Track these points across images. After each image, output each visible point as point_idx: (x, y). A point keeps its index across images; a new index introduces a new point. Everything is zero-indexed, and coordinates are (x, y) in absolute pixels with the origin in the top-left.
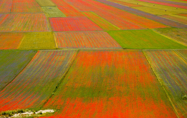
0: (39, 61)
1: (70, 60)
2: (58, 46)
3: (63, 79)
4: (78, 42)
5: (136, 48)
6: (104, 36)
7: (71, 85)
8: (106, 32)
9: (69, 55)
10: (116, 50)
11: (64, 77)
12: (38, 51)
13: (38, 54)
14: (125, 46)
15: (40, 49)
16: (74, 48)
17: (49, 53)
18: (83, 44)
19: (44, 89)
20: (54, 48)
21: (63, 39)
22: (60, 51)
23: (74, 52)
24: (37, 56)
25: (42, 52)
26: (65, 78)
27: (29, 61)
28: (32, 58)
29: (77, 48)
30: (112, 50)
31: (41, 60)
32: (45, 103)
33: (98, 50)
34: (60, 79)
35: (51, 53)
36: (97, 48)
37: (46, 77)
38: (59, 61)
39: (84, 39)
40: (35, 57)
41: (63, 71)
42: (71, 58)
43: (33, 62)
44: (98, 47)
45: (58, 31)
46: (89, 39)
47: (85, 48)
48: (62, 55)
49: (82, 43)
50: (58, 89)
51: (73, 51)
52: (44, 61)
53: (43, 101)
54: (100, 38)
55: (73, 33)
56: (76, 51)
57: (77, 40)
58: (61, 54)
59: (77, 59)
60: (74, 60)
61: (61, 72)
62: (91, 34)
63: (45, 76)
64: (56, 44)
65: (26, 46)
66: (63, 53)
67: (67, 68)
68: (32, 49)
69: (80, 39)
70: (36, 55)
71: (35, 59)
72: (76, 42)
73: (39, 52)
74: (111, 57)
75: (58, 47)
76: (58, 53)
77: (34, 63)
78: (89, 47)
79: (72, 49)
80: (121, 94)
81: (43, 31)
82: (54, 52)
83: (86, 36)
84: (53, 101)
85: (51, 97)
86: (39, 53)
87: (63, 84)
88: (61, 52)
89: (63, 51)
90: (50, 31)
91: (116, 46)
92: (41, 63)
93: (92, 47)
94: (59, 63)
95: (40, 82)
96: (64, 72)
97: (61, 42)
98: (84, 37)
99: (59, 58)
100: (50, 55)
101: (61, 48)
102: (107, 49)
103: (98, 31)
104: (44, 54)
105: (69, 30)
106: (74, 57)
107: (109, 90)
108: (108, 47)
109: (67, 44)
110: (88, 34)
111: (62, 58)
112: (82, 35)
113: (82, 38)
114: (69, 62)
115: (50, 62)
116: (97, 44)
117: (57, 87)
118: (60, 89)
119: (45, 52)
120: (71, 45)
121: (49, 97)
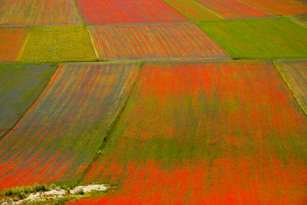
0: (64, 85)
1: (126, 83)
2: (99, 55)
3: (115, 123)
4: (140, 46)
5: (260, 56)
6: (191, 34)
7: (134, 134)
8: (195, 24)
9: (123, 72)
10: (220, 62)
11: (118, 117)
12: (59, 65)
13: (59, 72)
14: (237, 54)
15: (63, 62)
16: (132, 57)
17: (82, 69)
18: (151, 50)
19: (80, 143)
20: (92, 60)
21: (108, 41)
22: (105, 66)
23: (132, 68)
24: (59, 76)
25: (69, 66)
26: (121, 120)
27: (45, 87)
28: (49, 80)
29: (138, 58)
30: (209, 62)
31: (68, 84)
32: (86, 171)
33: (182, 62)
34: (111, 123)
35: (86, 69)
36: (179, 59)
37: (81, 118)
38: (104, 86)
39: (151, 40)
40: (55, 79)
41: (115, 106)
42: (128, 80)
43: (51, 88)
44: (182, 55)
45: (97, 23)
46: (161, 38)
47: (154, 59)
48: (110, 73)
49: (147, 49)
50: (108, 143)
51: (130, 65)
52: (74, 86)
53: (81, 168)
54: (184, 37)
55: (128, 27)
56: (136, 64)
57: (137, 42)
58: (107, 71)
59: (141, 82)
60: (135, 84)
61: (111, 108)
62: (164, 29)
63: (78, 116)
64: (94, 51)
65: (34, 56)
66: (110, 69)
67: (121, 99)
68: (47, 62)
69: (142, 39)
70: (57, 75)
71: (56, 81)
72: (134, 46)
73: (61, 67)
74: (209, 75)
75: (100, 57)
76: (101, 70)
77: (54, 90)
78: (163, 56)
79: (128, 61)
80: (237, 152)
81: (66, 23)
82: (93, 66)
83: (153, 33)
84: (101, 167)
85: (96, 158)
86: (63, 70)
87: (116, 133)
88: (108, 68)
89: (111, 65)
90: (80, 24)
91: (219, 53)
92: (68, 91)
93: (169, 56)
94: (106, 90)
95: (71, 128)
96: (117, 108)
97: (104, 45)
98: (150, 35)
99: (103, 80)
100: (84, 74)
101: (105, 59)
102: (201, 59)
103: (179, 23)
104: (72, 71)
105: (118, 22)
106: (135, 77)
107: (212, 144)
108: (202, 57)
109: (118, 50)
110: (158, 28)
111: (110, 79)
112: (146, 30)
113: (147, 38)
114: (124, 87)
115: (86, 88)
116: (178, 50)
117: (107, 139)
118: (112, 143)
119: (74, 67)
120: (126, 53)
121: (92, 160)
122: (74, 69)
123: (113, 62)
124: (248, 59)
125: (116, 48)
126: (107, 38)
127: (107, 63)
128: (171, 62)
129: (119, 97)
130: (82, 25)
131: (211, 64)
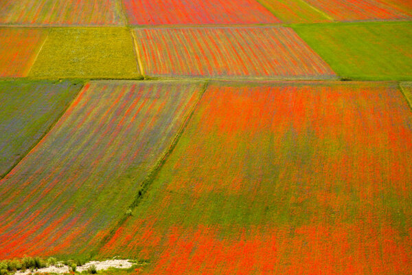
0: (89, 113)
1: (180, 112)
2: (145, 70)
3: (158, 170)
4: (206, 58)
5: (382, 77)
6: (283, 42)
7: (183, 186)
8: (290, 28)
9: (177, 96)
10: (321, 84)
11: (163, 162)
12: (85, 85)
13: (84, 93)
14: (348, 73)
15: (91, 80)
16: (192, 75)
17: (118, 90)
18: (221, 64)
19: (102, 198)
20: (133, 77)
21: (160, 50)
22: (152, 86)
23: (192, 89)
24: (83, 100)
25: (99, 85)
26: (166, 165)
27: (61, 114)
28: (67, 105)
29: (202, 76)
30: (305, 84)
31: (95, 111)
32: (106, 239)
33: (266, 83)
34: (152, 170)
35: (124, 90)
36: (262, 78)
37: (109, 161)
38: (148, 116)
39: (223, 50)
40: (76, 103)
41: (161, 146)
42: (183, 107)
43: (70, 118)
44: (266, 73)
46: (238, 48)
47: (225, 78)
48: (157, 97)
49: (216, 62)
50: (144, 199)
51: (189, 85)
52: (104, 115)
53: (99, 234)
54: (273, 47)
55: (191, 31)
56: (198, 84)
57: (203, 52)
58: (154, 95)
59: (202, 110)
60: (192, 114)
62: (244, 34)
63: (105, 159)
64: (138, 64)
65: (49, 70)
66: (159, 91)
67: (170, 135)
68: (68, 79)
69: (210, 49)
70: (80, 98)
71: (78, 108)
72: (197, 58)
73: (88, 86)
74: (304, 103)
75: (146, 72)
76: (145, 93)
77: (74, 120)
78: (239, 74)
79: (186, 80)
80: (333, 216)
81: (102, 23)
82: (134, 87)
83: (228, 39)
84: (129, 234)
85: (123, 222)
86: (89, 91)
87: (157, 185)
88: (155, 90)
89: (161, 86)
90: (122, 25)
91: (320, 71)
92: (93, 122)
93: (247, 74)
94: (149, 122)
95: (92, 176)
96: (162, 149)
97: (154, 56)
98: (222, 42)
99: (147, 107)
100: (120, 97)
101: (153, 76)
102: (294, 79)
103: (267, 26)
104: (103, 93)
105: (177, 22)
106: (194, 103)
107: (297, 204)
108: (296, 77)
109: (172, 64)
110: (235, 33)
111: (157, 107)
112: (218, 36)
113: (217, 47)
114: (177, 118)
115: (120, 118)
116: (262, 65)
117: (142, 193)
118: (150, 200)
119: (105, 88)
120: (185, 68)
121: (117, 223)
122: (107, 90)
123: (164, 81)
124: (363, 81)
125: (171, 60)
126: (160, 46)
127: (155, 82)
128: (249, 83)
129: (167, 132)
130: (124, 27)
131: (307, 87)
